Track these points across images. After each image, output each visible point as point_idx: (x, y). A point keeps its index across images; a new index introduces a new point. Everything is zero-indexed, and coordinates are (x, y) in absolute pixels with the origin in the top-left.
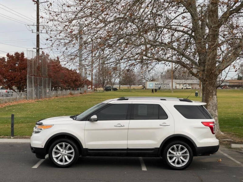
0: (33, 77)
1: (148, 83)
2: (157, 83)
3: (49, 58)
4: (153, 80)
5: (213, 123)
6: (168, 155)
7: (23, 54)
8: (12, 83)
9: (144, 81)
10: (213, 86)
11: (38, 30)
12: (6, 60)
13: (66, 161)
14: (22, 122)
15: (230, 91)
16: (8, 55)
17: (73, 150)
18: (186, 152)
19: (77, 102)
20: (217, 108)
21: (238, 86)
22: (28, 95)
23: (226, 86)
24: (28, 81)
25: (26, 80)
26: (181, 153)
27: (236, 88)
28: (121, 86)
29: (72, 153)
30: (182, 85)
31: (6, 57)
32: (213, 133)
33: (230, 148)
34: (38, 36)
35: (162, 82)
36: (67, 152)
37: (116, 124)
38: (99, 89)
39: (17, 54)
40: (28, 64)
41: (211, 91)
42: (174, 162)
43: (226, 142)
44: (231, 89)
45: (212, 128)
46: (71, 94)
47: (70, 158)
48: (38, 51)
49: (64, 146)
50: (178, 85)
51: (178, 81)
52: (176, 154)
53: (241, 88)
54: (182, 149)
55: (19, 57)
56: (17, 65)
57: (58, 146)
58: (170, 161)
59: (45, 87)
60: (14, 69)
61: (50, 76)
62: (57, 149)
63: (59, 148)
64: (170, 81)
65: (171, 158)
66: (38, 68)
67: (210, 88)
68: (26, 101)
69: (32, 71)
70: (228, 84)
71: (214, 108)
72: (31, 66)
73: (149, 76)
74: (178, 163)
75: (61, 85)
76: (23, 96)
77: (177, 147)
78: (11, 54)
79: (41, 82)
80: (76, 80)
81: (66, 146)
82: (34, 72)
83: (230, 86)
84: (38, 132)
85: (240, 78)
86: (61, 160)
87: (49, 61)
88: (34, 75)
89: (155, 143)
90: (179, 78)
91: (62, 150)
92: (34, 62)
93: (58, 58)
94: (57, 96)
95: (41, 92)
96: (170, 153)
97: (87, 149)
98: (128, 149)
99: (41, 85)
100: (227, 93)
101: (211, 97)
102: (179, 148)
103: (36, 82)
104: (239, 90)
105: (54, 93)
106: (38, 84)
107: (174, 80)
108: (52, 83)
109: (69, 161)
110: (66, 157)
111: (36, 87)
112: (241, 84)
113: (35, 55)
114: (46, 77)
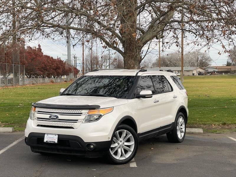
15: (218, 77)
21: (226, 72)
23: (214, 72)
27: (224, 73)
44: (219, 75)
46: (52, 82)
53: (229, 73)
61: (23, 63)
83: (218, 72)
85: (229, 64)
100: (215, 79)
104: (226, 75)
112: (229, 70)
114: (18, 64)
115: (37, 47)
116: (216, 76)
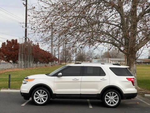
0: (22, 54)
1: (93, 60)
2: (99, 60)
3: (33, 43)
4: (96, 58)
5: (134, 78)
6: (105, 98)
7: (16, 40)
8: (9, 58)
9: (91, 59)
10: (134, 58)
11: (26, 26)
12: (6, 44)
13: (42, 101)
14: (15, 81)
15: (144, 66)
16: (7, 41)
17: (47, 95)
18: (116, 97)
19: (49, 70)
20: (136, 72)
21: (149, 63)
22: (19, 65)
23: (141, 62)
24: (19, 57)
25: (18, 56)
26: (113, 97)
27: (147, 64)
28: (76, 62)
29: (46, 97)
30: (114, 61)
31: (6, 42)
32: (134, 85)
33: (144, 97)
34: (26, 30)
35: (102, 60)
36: (43, 96)
37: (73, 79)
38: (63, 63)
39: (13, 40)
40: (20, 46)
41: (132, 61)
42: (109, 103)
43: (142, 93)
44: (145, 65)
45: (133, 82)
46: (46, 66)
47: (45, 99)
48: (26, 39)
49: (41, 92)
50: (112, 62)
51: (112, 59)
52: (111, 98)
54: (114, 95)
55: (14, 42)
56: (13, 47)
57: (37, 92)
58: (107, 102)
59: (30, 61)
60: (11, 50)
61: (33, 54)
62: (37, 94)
63: (38, 93)
64: (107, 59)
65: (107, 100)
66: (26, 49)
67: (132, 59)
68: (18, 69)
69: (22, 51)
70: (142, 61)
71: (134, 72)
72: (21, 47)
73: (94, 56)
74: (112, 103)
75: (40, 60)
76: (16, 67)
77: (111, 94)
78: (9, 40)
79: (27, 57)
80: (49, 57)
81: (42, 92)
82: (23, 52)
83: (143, 63)
84: (25, 83)
86: (39, 101)
87: (32, 45)
88: (23, 54)
89: (97, 90)
90: (113, 57)
91: (40, 95)
92: (24, 45)
93: (38, 44)
94: (37, 67)
95: (27, 64)
96: (107, 97)
97: (55, 94)
98: (81, 95)
99: (27, 60)
101: (132, 65)
102: (113, 94)
103: (24, 58)
105: (35, 65)
106: (25, 59)
107: (109, 59)
108: (34, 59)
109: (44, 102)
110: (42, 99)
111: (24, 61)
113: (24, 41)
114: (30, 55)
115: (37, 44)
116: (142, 65)
